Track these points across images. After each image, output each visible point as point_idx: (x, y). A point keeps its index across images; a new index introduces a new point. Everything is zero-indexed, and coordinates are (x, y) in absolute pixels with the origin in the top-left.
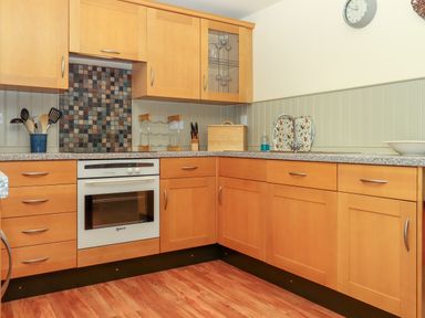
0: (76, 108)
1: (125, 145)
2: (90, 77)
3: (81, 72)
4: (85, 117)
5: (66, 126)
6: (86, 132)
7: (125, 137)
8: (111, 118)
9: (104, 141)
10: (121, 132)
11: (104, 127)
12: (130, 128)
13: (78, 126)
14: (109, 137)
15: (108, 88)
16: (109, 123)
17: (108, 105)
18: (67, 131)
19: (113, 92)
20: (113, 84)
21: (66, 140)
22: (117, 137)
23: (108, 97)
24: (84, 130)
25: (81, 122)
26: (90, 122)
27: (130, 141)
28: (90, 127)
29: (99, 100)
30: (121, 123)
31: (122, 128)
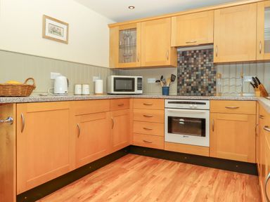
0: (185, 73)
1: (212, 92)
2: (193, 56)
3: (188, 55)
4: (190, 78)
5: (181, 83)
6: (190, 85)
7: (212, 87)
8: (204, 77)
9: (200, 90)
10: (210, 85)
11: (199, 83)
12: (215, 82)
13: (186, 82)
14: (202, 87)
15: (202, 61)
16: (202, 80)
17: (202, 70)
18: (181, 85)
19: (205, 63)
20: (205, 58)
21: (180, 90)
22: (207, 88)
23: (202, 66)
24: (189, 84)
25: (188, 80)
26: (192, 80)
27: (215, 90)
28: (192, 82)
29: (197, 68)
30: (210, 79)
31: (210, 82)
